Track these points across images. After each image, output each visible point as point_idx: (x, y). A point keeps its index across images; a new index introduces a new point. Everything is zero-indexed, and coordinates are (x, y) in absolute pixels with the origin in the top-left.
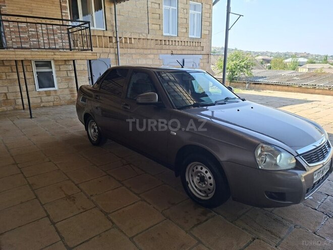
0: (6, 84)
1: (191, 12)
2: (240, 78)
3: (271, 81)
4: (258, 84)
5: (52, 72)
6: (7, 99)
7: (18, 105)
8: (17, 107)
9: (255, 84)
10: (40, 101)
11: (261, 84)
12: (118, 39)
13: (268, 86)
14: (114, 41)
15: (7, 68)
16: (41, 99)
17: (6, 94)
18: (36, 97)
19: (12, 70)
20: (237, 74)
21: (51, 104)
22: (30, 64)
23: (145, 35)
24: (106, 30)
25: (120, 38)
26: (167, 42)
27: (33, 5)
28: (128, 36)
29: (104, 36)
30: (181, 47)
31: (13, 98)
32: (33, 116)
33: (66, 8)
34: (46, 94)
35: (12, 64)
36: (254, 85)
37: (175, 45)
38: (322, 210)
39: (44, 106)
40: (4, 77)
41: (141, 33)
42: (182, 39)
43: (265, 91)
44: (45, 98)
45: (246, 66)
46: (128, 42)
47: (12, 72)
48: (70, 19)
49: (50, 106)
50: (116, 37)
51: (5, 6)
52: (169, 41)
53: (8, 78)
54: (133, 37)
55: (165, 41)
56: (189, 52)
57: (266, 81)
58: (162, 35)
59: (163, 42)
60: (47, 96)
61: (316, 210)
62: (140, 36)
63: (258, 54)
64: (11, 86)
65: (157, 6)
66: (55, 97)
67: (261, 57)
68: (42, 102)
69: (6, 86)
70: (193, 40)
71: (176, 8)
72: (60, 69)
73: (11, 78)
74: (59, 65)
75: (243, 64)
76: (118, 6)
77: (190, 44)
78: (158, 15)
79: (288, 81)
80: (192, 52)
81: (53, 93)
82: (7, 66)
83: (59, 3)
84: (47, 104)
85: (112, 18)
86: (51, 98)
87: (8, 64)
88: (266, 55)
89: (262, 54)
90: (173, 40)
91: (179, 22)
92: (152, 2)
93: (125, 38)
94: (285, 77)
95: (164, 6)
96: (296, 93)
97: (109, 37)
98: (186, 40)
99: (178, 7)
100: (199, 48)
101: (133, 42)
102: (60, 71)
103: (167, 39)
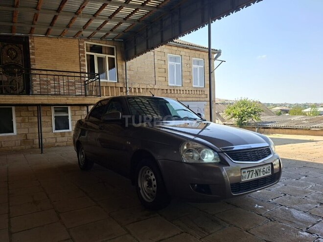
0: (27, 126)
1: (194, 66)
2: (250, 123)
3: (279, 125)
4: (268, 128)
5: (68, 117)
6: (27, 139)
7: (36, 144)
8: (34, 146)
9: (265, 128)
10: (55, 141)
11: (270, 128)
12: (128, 89)
13: (277, 130)
14: (124, 91)
15: (30, 112)
16: (56, 139)
17: (26, 134)
18: (52, 138)
19: (34, 114)
20: (245, 120)
21: (65, 144)
22: (49, 109)
23: (153, 86)
24: (118, 82)
25: (130, 88)
26: (173, 91)
27: (57, 64)
28: (137, 86)
29: (116, 87)
30: (185, 95)
31: (32, 138)
32: (43, 152)
33: (84, 65)
34: (61, 135)
35: (35, 109)
36: (263, 129)
37: (180, 93)
38: (267, 215)
39: (58, 146)
40: (27, 120)
41: (149, 84)
42: (187, 88)
43: (274, 135)
44: (59, 139)
45: (253, 112)
46: (137, 91)
47: (34, 116)
48: (87, 72)
49: (63, 146)
50: (126, 88)
51: (35, 65)
52: (174, 90)
53: (30, 121)
54: (141, 87)
55: (170, 90)
56: (194, 99)
57: (274, 125)
58: (168, 85)
59: (169, 91)
60: (62, 137)
61: (261, 215)
62: (148, 86)
63: (275, 105)
64: (32, 128)
65: (163, 62)
66: (69, 138)
67: (278, 108)
68: (56, 142)
69: (27, 128)
70: (197, 90)
71: (180, 64)
72: (75, 113)
73: (32, 121)
74: (75, 111)
75: (250, 110)
76: (128, 63)
77: (194, 93)
78: (164, 70)
79: (296, 124)
80: (196, 99)
81: (67, 135)
82: (31, 111)
83: (79, 62)
84: (61, 144)
85: (123, 73)
86: (64, 139)
87: (32, 110)
88: (284, 106)
89: (281, 105)
90: (178, 89)
91: (183, 74)
92: (158, 60)
93: (134, 88)
94: (294, 121)
95: (169, 62)
96: (305, 136)
97: (121, 88)
98: (190, 89)
99: (182, 63)
100: (203, 96)
101: (141, 92)
102: (75, 115)
103: (172, 89)
